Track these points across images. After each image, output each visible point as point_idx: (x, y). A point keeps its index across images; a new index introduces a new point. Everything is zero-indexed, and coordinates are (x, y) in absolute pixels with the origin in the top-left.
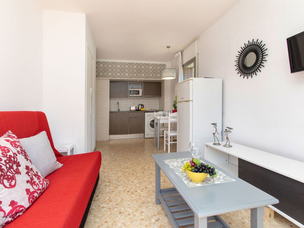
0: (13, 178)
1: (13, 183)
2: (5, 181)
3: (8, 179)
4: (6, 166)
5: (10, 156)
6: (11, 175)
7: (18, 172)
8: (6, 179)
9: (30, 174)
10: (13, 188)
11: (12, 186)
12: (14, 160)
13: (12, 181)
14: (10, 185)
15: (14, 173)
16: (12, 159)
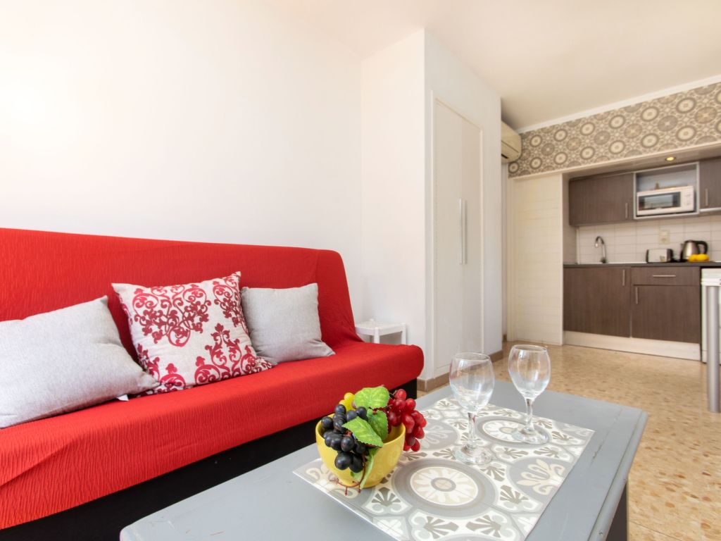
0: (185, 334)
1: (182, 341)
2: (173, 334)
3: (178, 332)
4: (183, 314)
5: (198, 303)
6: (185, 328)
7: (198, 328)
8: (175, 331)
9: (218, 338)
10: (179, 347)
11: (178, 344)
12: (200, 310)
13: (182, 337)
14: (178, 341)
15: (192, 327)
16: (199, 308)
